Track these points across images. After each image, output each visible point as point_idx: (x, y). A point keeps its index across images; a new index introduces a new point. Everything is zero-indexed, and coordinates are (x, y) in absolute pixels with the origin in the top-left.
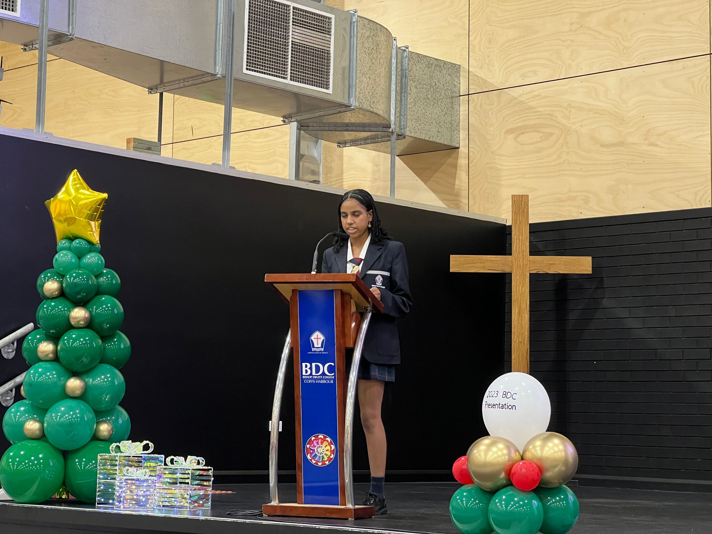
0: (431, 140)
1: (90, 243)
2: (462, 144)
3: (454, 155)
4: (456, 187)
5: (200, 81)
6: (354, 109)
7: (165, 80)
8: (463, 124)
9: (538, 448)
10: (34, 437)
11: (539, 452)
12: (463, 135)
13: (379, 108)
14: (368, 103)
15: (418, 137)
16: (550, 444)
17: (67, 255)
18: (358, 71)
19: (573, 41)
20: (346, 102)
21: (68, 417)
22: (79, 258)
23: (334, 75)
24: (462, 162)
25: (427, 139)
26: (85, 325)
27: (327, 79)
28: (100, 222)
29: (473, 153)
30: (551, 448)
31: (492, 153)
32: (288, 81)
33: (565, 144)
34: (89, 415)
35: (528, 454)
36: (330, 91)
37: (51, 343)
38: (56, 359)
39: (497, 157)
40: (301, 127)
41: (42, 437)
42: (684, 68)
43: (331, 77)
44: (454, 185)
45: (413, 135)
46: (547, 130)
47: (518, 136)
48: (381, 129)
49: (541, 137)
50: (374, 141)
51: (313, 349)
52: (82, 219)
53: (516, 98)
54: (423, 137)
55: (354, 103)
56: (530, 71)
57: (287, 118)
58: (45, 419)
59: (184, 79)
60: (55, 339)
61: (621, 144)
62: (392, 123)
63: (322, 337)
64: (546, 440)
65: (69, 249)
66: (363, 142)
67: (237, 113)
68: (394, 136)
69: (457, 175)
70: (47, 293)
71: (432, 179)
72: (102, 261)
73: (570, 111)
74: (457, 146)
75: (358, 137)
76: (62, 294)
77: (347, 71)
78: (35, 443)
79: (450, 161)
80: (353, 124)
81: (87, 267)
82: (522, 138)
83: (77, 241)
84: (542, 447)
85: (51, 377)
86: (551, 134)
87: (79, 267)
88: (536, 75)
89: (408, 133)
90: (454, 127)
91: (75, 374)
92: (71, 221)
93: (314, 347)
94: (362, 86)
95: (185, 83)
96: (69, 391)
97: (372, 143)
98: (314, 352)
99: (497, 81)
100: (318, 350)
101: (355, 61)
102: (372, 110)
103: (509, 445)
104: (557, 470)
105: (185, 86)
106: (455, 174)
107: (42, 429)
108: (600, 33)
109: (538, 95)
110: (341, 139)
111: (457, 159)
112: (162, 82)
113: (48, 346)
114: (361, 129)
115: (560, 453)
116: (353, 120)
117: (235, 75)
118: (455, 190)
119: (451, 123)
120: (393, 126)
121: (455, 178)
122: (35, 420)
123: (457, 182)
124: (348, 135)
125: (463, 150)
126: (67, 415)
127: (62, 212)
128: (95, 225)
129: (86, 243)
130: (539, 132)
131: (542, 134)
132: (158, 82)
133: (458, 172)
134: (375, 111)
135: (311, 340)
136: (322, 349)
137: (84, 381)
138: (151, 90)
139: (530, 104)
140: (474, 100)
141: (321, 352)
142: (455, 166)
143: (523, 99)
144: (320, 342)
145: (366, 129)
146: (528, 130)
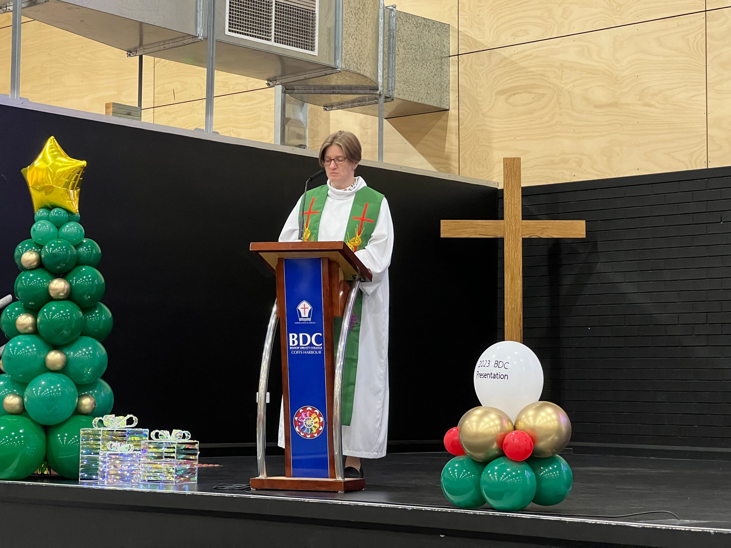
0: (420, 102)
1: (68, 212)
2: (452, 106)
3: (444, 117)
4: (446, 150)
5: (180, 43)
6: (340, 71)
7: (144, 43)
8: (453, 85)
9: (531, 418)
10: (14, 411)
11: (531, 421)
12: (453, 97)
13: (366, 69)
14: (355, 65)
15: (406, 99)
16: (543, 414)
17: (45, 225)
18: (344, 32)
20: (332, 64)
21: (49, 391)
22: (58, 228)
23: (319, 36)
24: (452, 124)
25: (415, 101)
26: (66, 297)
27: (312, 40)
28: (79, 190)
29: (463, 114)
30: (543, 418)
31: (483, 114)
32: (272, 43)
33: (557, 106)
34: (72, 389)
35: (521, 424)
36: (316, 53)
37: (30, 316)
38: (35, 331)
39: (487, 119)
40: (287, 89)
41: (22, 411)
42: (679, 25)
43: (317, 38)
44: (444, 147)
45: (401, 97)
46: (540, 91)
47: (510, 96)
48: (368, 91)
49: (533, 98)
50: (362, 103)
51: (300, 319)
52: (60, 188)
53: (507, 58)
54: (411, 99)
55: (340, 65)
56: (521, 30)
57: (272, 81)
58: (26, 393)
59: (164, 41)
60: (34, 311)
61: (615, 104)
62: (380, 85)
63: (309, 307)
64: (539, 409)
65: (48, 219)
66: (349, 105)
67: (219, 76)
68: (382, 99)
69: (447, 138)
70: (25, 265)
71: (422, 142)
72: (81, 231)
73: (563, 71)
74: (447, 108)
75: (345, 100)
76: (41, 265)
77: (333, 32)
78: (15, 419)
79: (440, 123)
80: (339, 87)
81: (66, 237)
82: (514, 99)
83: (55, 210)
84: (535, 416)
85: (30, 350)
86: (544, 95)
87: (58, 237)
88: (528, 34)
89: (396, 95)
90: (444, 88)
91: (55, 347)
92: (48, 190)
93: (301, 317)
94: (349, 47)
95: (165, 46)
96: (49, 365)
97: (359, 105)
98: (301, 322)
99: (487, 41)
100: (305, 320)
101: (340, 22)
102: (358, 71)
103: (502, 416)
104: (550, 439)
105: (165, 49)
106: (445, 136)
107: (22, 404)
109: (530, 55)
110: (327, 102)
111: (447, 121)
112: (141, 44)
113: (27, 319)
114: (348, 91)
115: (552, 423)
116: (339, 83)
117: (217, 37)
118: (445, 153)
119: (440, 84)
120: (380, 89)
121: (445, 140)
122: (15, 395)
123: (447, 145)
124: (334, 98)
125: (453, 112)
126: (48, 389)
127: (39, 181)
128: (74, 193)
129: (65, 212)
130: (530, 92)
131: (533, 95)
132: (138, 45)
133: (448, 134)
134: (362, 73)
135: (298, 309)
136: (310, 319)
137: (65, 354)
138: (130, 53)
139: (522, 64)
140: (463, 61)
141: (309, 322)
142: (445, 129)
143: (513, 59)
144: (307, 311)
145: (353, 91)
146: (519, 91)
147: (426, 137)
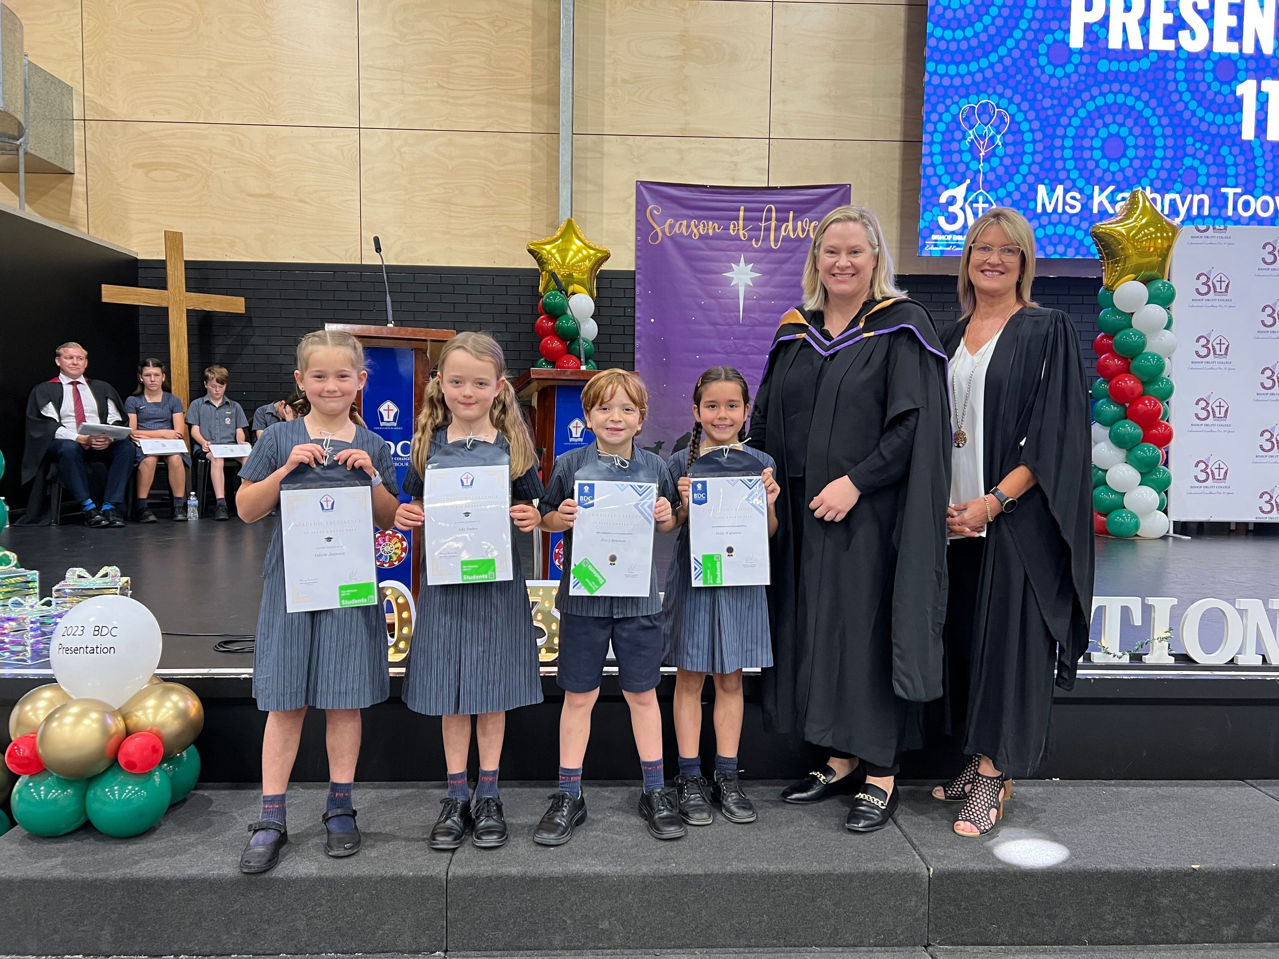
0: (49, 160)
2: (77, 170)
3: (68, 181)
4: (71, 214)
8: (78, 149)
12: (78, 162)
19: (212, 88)
24: (79, 188)
29: (92, 181)
31: (118, 184)
33: (206, 188)
39: (121, 189)
44: (69, 211)
46: (187, 171)
47: (150, 171)
49: (176, 177)
51: (382, 424)
53: (146, 133)
56: (163, 108)
61: (269, 196)
63: (394, 409)
69: (72, 202)
73: (211, 156)
74: (72, 172)
79: (62, 185)
82: (153, 175)
86: (190, 176)
88: (172, 113)
89: (29, 149)
90: (67, 150)
93: (383, 420)
99: (121, 110)
100: (389, 424)
106: (70, 200)
108: (244, 87)
109: (173, 135)
111: (72, 185)
118: (69, 217)
121: (70, 204)
123: (72, 209)
125: (79, 176)
130: (174, 171)
131: (178, 174)
133: (73, 198)
136: (395, 424)
139: (163, 142)
140: (91, 127)
141: (393, 427)
142: (70, 192)
143: (154, 135)
144: (392, 414)
146: (162, 168)
147: (43, 198)
